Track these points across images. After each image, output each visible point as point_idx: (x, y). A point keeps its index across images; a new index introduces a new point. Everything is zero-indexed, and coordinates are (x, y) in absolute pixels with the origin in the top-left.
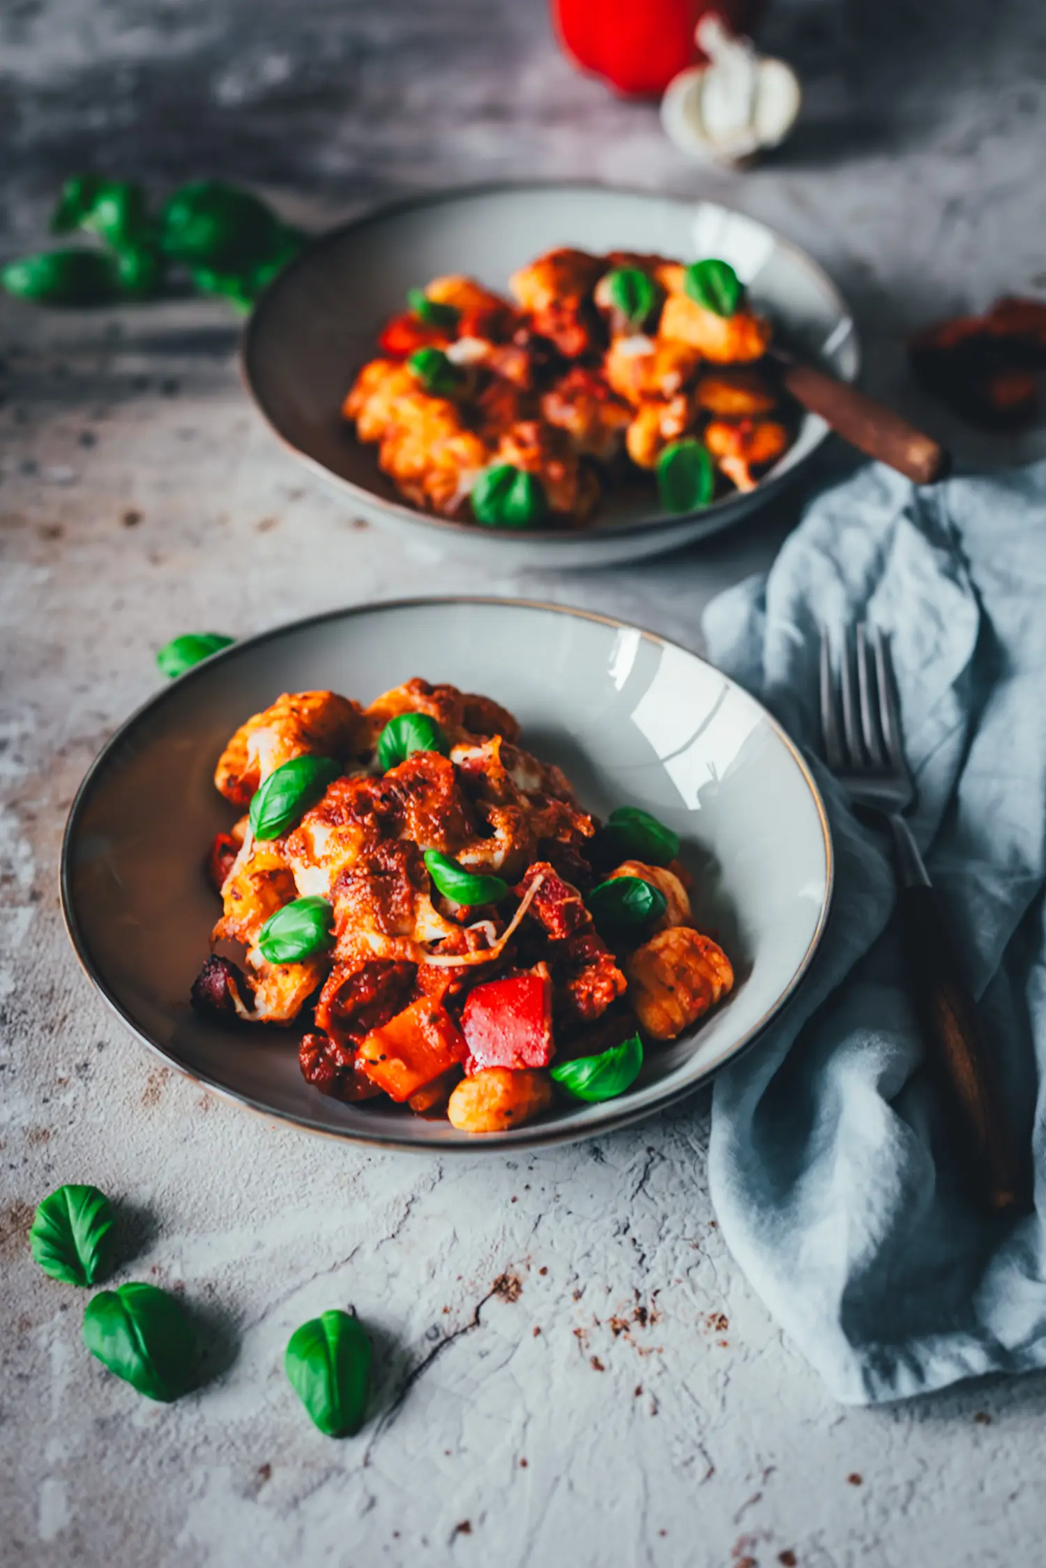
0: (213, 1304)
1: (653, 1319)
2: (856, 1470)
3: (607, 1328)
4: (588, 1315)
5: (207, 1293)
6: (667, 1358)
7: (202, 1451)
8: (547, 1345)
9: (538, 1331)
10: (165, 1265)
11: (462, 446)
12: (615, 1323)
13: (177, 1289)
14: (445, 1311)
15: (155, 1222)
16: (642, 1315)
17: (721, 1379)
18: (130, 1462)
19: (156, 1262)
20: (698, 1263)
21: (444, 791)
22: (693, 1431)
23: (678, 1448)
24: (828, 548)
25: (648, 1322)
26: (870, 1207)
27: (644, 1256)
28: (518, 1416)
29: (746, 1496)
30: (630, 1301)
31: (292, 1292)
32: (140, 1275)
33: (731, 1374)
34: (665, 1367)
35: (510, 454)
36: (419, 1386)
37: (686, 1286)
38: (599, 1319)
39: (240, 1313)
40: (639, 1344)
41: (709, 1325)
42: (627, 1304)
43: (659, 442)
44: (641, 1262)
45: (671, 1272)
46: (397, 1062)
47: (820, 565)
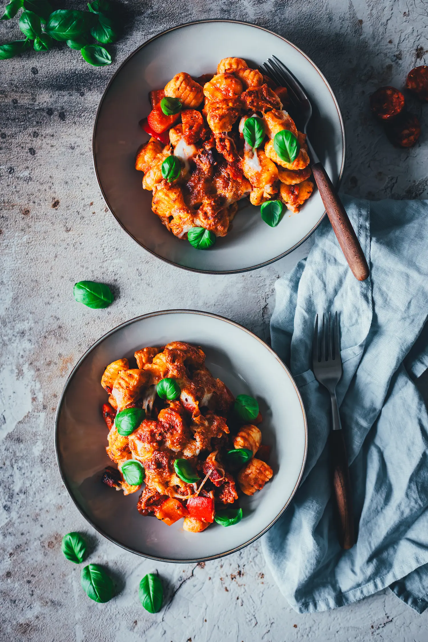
0: (117, 569)
1: (243, 575)
2: (296, 624)
3: (229, 577)
4: (224, 573)
5: (115, 565)
6: (246, 587)
7: (118, 616)
8: (213, 583)
9: (210, 578)
10: (102, 555)
12: (232, 576)
13: (106, 564)
14: (184, 572)
15: (98, 540)
16: (240, 573)
17: (261, 594)
18: (98, 619)
19: (99, 554)
20: (257, 556)
21: (179, 432)
22: (252, 612)
23: (248, 616)
24: (322, 275)
25: (241, 576)
26: (306, 568)
27: (241, 553)
28: (204, 606)
29: (266, 631)
30: (236, 568)
31: (139, 565)
32: (94, 559)
33: (264, 593)
34: (245, 591)
35: (201, 220)
36: (177, 596)
37: (253, 563)
38: (228, 574)
39: (125, 572)
40: (238, 583)
41: (259, 576)
42: (235, 569)
43: (262, 199)
44: (240, 555)
45: (249, 559)
46: (167, 519)
47: (318, 284)
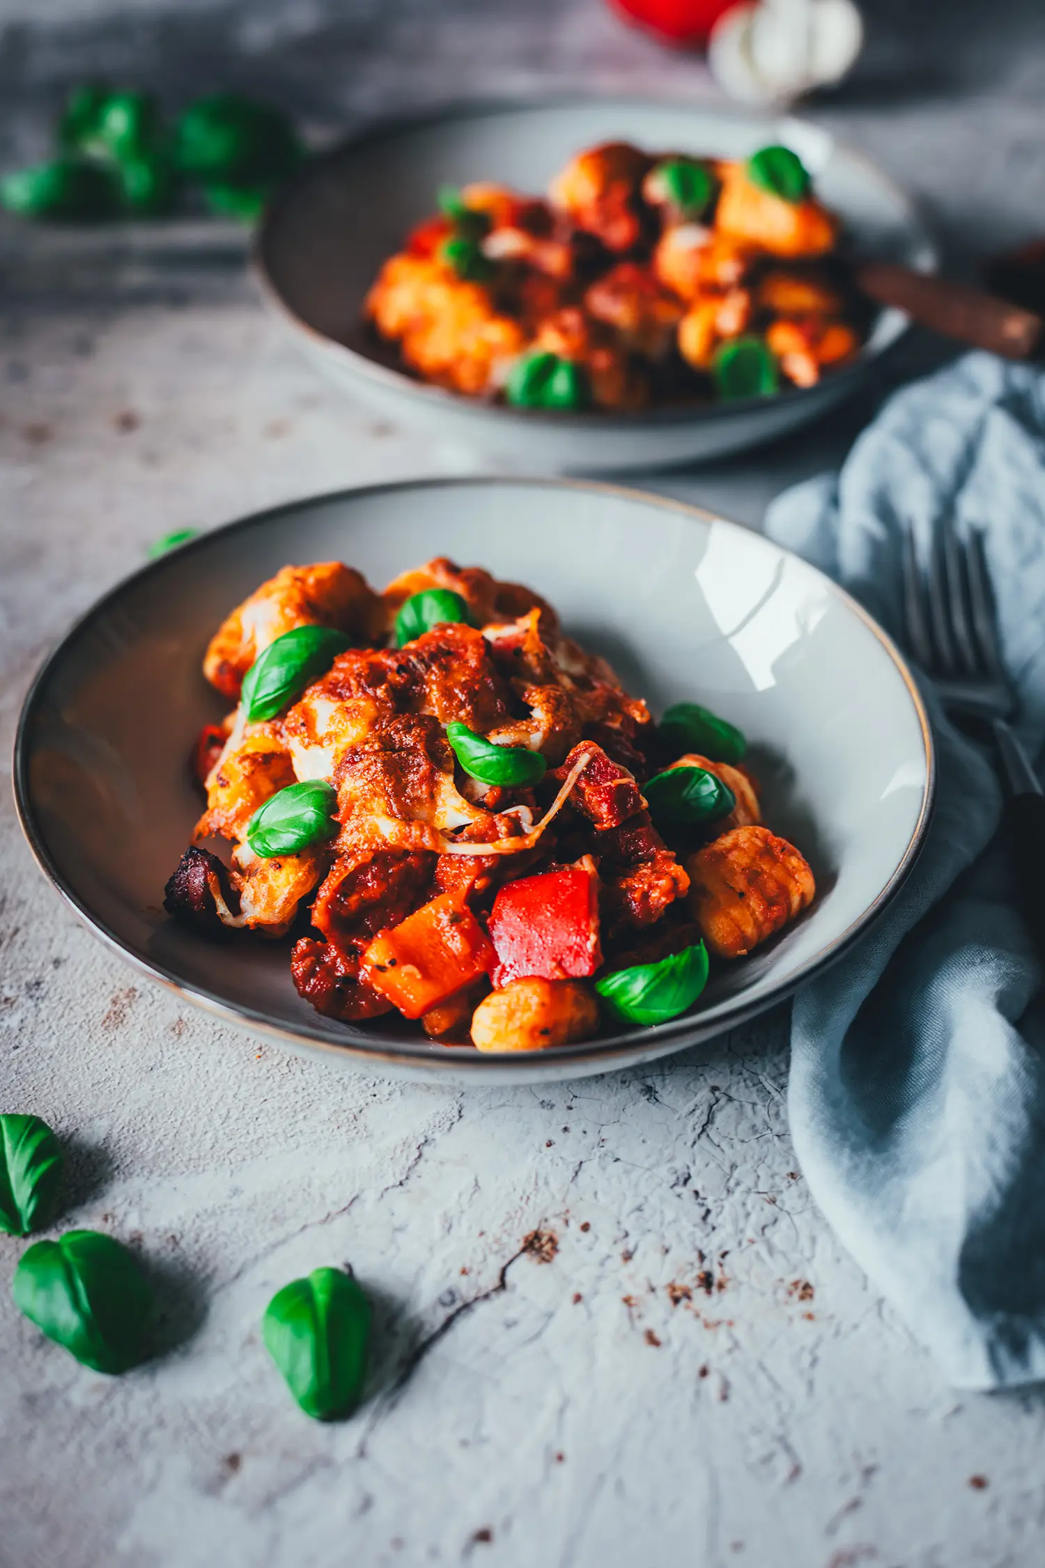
0: (176, 1259)
1: (721, 1286)
2: (980, 1470)
3: (664, 1296)
4: (640, 1279)
5: (170, 1247)
6: (739, 1332)
7: (156, 1435)
8: (590, 1315)
9: (578, 1298)
10: (119, 1213)
11: (497, 332)
12: (674, 1289)
13: (133, 1241)
14: (464, 1272)
15: (111, 1162)
16: (707, 1281)
17: (806, 1360)
18: (63, 1446)
19: (109, 1209)
20: (776, 1221)
21: (473, 663)
22: (772, 1421)
23: (754, 1442)
24: (912, 438)
25: (714, 1289)
26: (992, 1145)
27: (708, 1212)
28: (552, 1399)
29: (840, 1501)
30: (692, 1264)
31: (274, 1246)
32: (89, 1222)
33: (820, 1352)
34: (736, 1345)
35: (550, 342)
36: (430, 1362)
37: (761, 1248)
38: (654, 1284)
39: (209, 1270)
40: (703, 1315)
41: (790, 1293)
42: (689, 1268)
43: (715, 339)
44: (704, 1218)
45: (742, 1231)
46: (410, 968)
47: (902, 459)
